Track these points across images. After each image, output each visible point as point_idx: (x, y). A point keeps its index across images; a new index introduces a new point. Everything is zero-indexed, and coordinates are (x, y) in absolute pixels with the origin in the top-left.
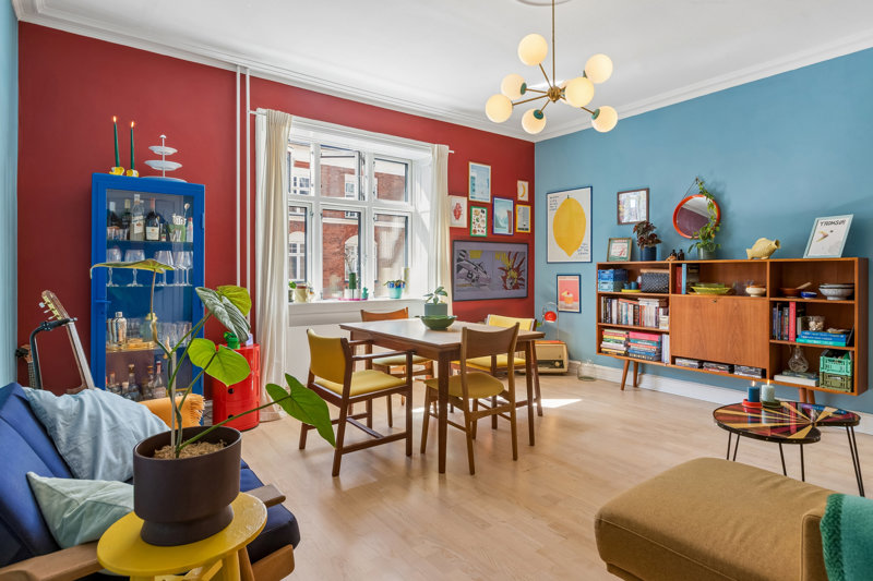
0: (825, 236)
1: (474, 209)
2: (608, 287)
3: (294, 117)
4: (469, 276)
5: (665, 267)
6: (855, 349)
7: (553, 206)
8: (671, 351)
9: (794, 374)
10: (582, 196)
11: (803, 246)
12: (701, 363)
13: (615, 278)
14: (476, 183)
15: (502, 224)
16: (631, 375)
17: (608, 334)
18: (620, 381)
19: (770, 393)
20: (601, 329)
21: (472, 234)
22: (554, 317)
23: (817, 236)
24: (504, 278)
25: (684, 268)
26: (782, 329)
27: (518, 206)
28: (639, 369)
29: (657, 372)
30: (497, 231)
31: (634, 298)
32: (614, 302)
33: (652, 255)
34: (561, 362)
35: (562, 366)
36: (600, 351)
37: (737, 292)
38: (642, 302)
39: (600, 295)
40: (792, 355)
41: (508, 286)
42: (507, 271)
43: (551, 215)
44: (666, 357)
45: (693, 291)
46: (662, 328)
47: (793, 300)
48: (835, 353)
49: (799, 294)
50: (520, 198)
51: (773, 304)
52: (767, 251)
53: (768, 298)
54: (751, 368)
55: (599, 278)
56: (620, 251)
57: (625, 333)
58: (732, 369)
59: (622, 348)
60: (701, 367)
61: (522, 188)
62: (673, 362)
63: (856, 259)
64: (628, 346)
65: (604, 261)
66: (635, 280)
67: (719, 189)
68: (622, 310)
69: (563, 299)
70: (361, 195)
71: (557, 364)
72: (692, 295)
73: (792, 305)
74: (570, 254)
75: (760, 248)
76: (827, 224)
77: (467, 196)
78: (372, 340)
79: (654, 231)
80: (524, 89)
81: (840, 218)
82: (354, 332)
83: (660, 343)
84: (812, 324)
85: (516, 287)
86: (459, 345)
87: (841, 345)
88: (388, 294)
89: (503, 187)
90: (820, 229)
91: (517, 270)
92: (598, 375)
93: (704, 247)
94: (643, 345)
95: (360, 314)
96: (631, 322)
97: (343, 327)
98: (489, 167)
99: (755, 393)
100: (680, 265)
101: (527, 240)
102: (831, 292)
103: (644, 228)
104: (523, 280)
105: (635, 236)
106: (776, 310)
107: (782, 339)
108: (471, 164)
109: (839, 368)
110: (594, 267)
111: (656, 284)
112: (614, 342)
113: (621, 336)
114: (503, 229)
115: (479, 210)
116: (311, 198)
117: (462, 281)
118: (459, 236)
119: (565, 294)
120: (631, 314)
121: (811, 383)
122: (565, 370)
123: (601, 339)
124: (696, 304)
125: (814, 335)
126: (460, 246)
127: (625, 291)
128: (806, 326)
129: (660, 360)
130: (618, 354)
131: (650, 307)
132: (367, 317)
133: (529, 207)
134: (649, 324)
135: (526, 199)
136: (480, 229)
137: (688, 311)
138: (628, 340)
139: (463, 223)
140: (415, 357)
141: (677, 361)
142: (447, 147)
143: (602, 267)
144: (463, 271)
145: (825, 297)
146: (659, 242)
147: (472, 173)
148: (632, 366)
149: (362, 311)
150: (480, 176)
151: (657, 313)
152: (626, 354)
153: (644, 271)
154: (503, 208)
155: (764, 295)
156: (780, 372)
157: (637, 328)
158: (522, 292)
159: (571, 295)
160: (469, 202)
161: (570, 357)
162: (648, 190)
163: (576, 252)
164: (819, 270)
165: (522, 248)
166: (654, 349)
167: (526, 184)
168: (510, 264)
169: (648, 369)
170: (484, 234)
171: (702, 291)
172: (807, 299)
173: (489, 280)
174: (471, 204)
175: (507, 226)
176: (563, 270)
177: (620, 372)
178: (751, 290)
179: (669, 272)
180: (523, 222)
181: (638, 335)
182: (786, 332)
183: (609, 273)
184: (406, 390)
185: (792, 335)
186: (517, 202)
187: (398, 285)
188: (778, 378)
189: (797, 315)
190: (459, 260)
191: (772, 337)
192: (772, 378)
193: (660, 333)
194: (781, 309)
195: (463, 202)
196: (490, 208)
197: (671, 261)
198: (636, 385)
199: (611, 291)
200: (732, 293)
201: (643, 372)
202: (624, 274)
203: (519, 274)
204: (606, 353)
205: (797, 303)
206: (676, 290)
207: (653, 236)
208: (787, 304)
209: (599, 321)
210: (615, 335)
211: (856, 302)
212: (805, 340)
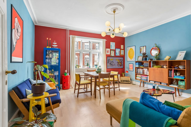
0: (180, 55)
1: (111, 51)
2: (137, 66)
3: (76, 36)
4: (110, 64)
5: (148, 62)
6: (186, 80)
7: (128, 49)
9: (174, 85)
10: (133, 48)
11: (176, 57)
12: (155, 82)
13: (139, 64)
14: (112, 46)
15: (117, 54)
16: (142, 84)
17: (137, 75)
18: (140, 85)
20: (136, 75)
21: (111, 56)
22: (128, 72)
23: (179, 55)
24: (118, 64)
25: (152, 62)
26: (171, 75)
27: (121, 50)
28: (144, 83)
29: (148, 84)
30: (116, 55)
31: (143, 68)
32: (139, 69)
33: (146, 59)
34: (129, 81)
35: (129, 82)
36: (136, 79)
37: (162, 67)
38: (144, 69)
39: (136, 68)
40: (173, 81)
41: (119, 66)
42: (118, 63)
43: (128, 52)
44: (148, 80)
45: (154, 67)
46: (148, 74)
47: (173, 69)
48: (182, 80)
49: (174, 68)
50: (121, 48)
51: (169, 70)
52: (168, 59)
54: (165, 83)
55: (136, 64)
56: (140, 59)
57: (141, 75)
58: (161, 83)
59: (140, 78)
61: (122, 47)
62: (150, 82)
63: (186, 60)
64: (141, 78)
66: (143, 65)
67: (159, 46)
68: (140, 71)
69: (130, 68)
70: (90, 49)
71: (128, 81)
72: (153, 68)
73: (173, 70)
74: (131, 59)
75: (167, 58)
76: (181, 53)
77: (110, 48)
78: (87, 75)
79: (146, 55)
80: (110, 30)
81: (183, 52)
82: (85, 74)
83: (147, 78)
84: (177, 74)
85: (121, 66)
87: (183, 79)
88: (95, 67)
89: (118, 46)
90: (180, 54)
91: (121, 62)
92: (136, 84)
93: (156, 58)
94: (144, 78)
96: (142, 73)
97: (83, 73)
98: (115, 43)
99: (154, 87)
100: (151, 62)
101: (123, 57)
102: (181, 67)
103: (144, 54)
104: (122, 65)
105: (143, 56)
106: (170, 71)
107: (171, 77)
108: (111, 42)
109: (182, 84)
111: (146, 65)
112: (139, 77)
113: (140, 76)
114: (118, 54)
115: (113, 51)
116: (81, 50)
117: (109, 65)
118: (108, 56)
119: (130, 67)
120: (142, 72)
121: (176, 87)
122: (130, 82)
123: (136, 77)
124: (154, 70)
125: (178, 77)
126: (108, 58)
127: (141, 67)
128: (176, 75)
129: (147, 81)
130: (139, 80)
131: (146, 70)
132: (88, 71)
133: (124, 50)
134: (145, 74)
135: (123, 48)
136: (113, 54)
137: (152, 71)
138: (141, 77)
139: (109, 54)
141: (150, 81)
142: (105, 39)
143: (136, 62)
144: (109, 63)
145: (180, 68)
146: (147, 57)
147: (111, 44)
148: (142, 82)
150: (113, 45)
151: (147, 71)
152: (141, 80)
153: (145, 63)
154: (118, 51)
155: (167, 68)
157: (143, 74)
158: (122, 67)
159: (131, 68)
160: (110, 49)
161: (131, 80)
162: (146, 46)
163: (132, 59)
164: (179, 62)
165: (122, 58)
166: (146, 79)
167: (123, 46)
168: (119, 61)
169: (146, 83)
170: (114, 56)
172: (176, 69)
173: (115, 65)
174: (111, 50)
175: (119, 54)
176: (130, 63)
177: (140, 83)
178: (164, 67)
180: (122, 53)
181: (143, 76)
182: (172, 76)
183: (137, 63)
184: (91, 84)
185: (173, 76)
186: (121, 49)
187: (96, 65)
188: (170, 85)
189: (174, 72)
190: (108, 61)
191: (169, 77)
192: (169, 85)
193: (147, 76)
194: (171, 71)
195: (109, 50)
196: (115, 51)
197: (149, 61)
198: (143, 86)
199: (138, 67)
201: (145, 84)
202: (141, 63)
203: (121, 63)
204: (137, 79)
206: (150, 67)
208: (172, 70)
209: (136, 73)
210: (139, 76)
211: (186, 70)
212: (176, 77)
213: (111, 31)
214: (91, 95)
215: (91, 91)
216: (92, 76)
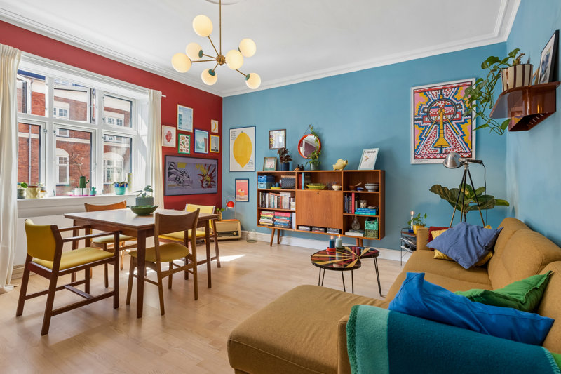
0: (367, 159)
1: (180, 136)
2: (263, 186)
3: (23, 52)
4: (177, 179)
5: (293, 174)
6: (379, 216)
7: (233, 136)
8: (297, 221)
9: (354, 231)
10: (250, 132)
11: (358, 163)
12: (311, 227)
13: (267, 181)
14: (182, 118)
15: (200, 146)
16: (276, 237)
17: (263, 214)
18: (270, 241)
19: (340, 242)
20: (259, 211)
21: (180, 152)
22: (233, 205)
23: (364, 158)
24: (202, 181)
25: (303, 175)
26: (349, 208)
27: (211, 136)
28: (281, 233)
29: (291, 235)
30: (197, 150)
31: (278, 192)
32: (267, 195)
33: (287, 167)
34: (237, 232)
35: (237, 235)
36: (259, 224)
37: (328, 188)
38: (282, 195)
39: (259, 191)
40: (353, 221)
41: (204, 185)
42: (203, 176)
43: (232, 142)
44: (294, 226)
45: (307, 188)
46: (293, 209)
47: (353, 192)
48: (371, 219)
49: (356, 189)
50: (212, 131)
51: (345, 194)
52: (342, 166)
53: (342, 191)
54: (335, 229)
55: (259, 180)
56: (271, 165)
57: (272, 213)
58: (326, 231)
59: (271, 222)
60: (311, 230)
61: (214, 125)
62: (298, 228)
63: (380, 170)
64: (274, 221)
65: (261, 171)
66: (278, 182)
67: (321, 132)
68: (271, 199)
69: (238, 194)
70: (92, 120)
71: (235, 233)
72: (307, 190)
73: (353, 195)
74: (243, 167)
75: (339, 165)
76: (368, 152)
77: (176, 127)
78: (90, 225)
79: (288, 154)
80: (201, 54)
81: (373, 150)
82: (76, 220)
83: (291, 218)
84: (362, 204)
85: (210, 186)
86: (153, 226)
87: (373, 215)
88: (115, 192)
89: (201, 123)
90: (365, 155)
91: (211, 175)
92: (258, 238)
93: (313, 163)
94: (282, 219)
95: (84, 207)
96: (276, 207)
97: (66, 217)
98: (192, 109)
99: (332, 243)
100: (301, 173)
101: (218, 157)
102: (369, 187)
103: (283, 152)
104: (215, 182)
105: (278, 156)
106: (346, 197)
107: (349, 213)
108: (179, 106)
109: (372, 226)
110: (256, 174)
111: (289, 184)
112: (267, 218)
113: (270, 215)
114: (201, 149)
115: (185, 136)
116: (46, 119)
117: (172, 183)
118: (168, 153)
119: (240, 191)
120: (276, 202)
121: (361, 235)
122: (239, 236)
123: (259, 217)
124: (309, 195)
125: (363, 211)
126: (170, 159)
127: (273, 189)
128: (359, 206)
129: (291, 227)
130: (269, 226)
131: (286, 197)
132: (89, 208)
133: (219, 137)
134: (286, 207)
135: (217, 131)
136: (185, 148)
137: (305, 199)
138: (274, 217)
139: (172, 144)
140: (121, 236)
141: (300, 227)
142: (161, 92)
143: (260, 174)
144: (172, 176)
145: (367, 190)
146: (291, 160)
147: (179, 112)
148: (276, 231)
149: (86, 204)
150: (185, 115)
151: (290, 201)
152: (273, 225)
153: (283, 177)
154: (201, 137)
155: (340, 189)
156: (347, 231)
157: (279, 210)
158: (214, 190)
159: (243, 191)
160: (177, 130)
161: (242, 229)
162: (285, 130)
163: (246, 165)
164: (365, 176)
165: (214, 162)
166: (288, 222)
167: (217, 122)
168: (206, 172)
169: (285, 233)
170: (188, 152)
171: (312, 187)
172: (359, 191)
173: (191, 182)
174: (179, 132)
175: (204, 148)
176: (239, 176)
177: (270, 235)
178: (335, 187)
179: (295, 177)
180: (214, 146)
181: (280, 214)
182: (350, 209)
183: (264, 178)
185: (353, 210)
186: (210, 133)
187: (122, 186)
188: (347, 234)
189: (355, 200)
190: (170, 169)
191: (344, 212)
192: (344, 234)
193: (291, 212)
194: (348, 197)
195: (173, 130)
196: (193, 136)
197: (297, 171)
198: (279, 243)
199: (265, 189)
200: (327, 188)
201: (283, 235)
202: (272, 178)
203: (212, 178)
204: (263, 225)
205: (356, 194)
206: (299, 187)
207: (288, 156)
208: (350, 194)
209: (259, 206)
210: (267, 214)
211: (379, 192)
212: (359, 213)
213: (204, 58)
214: (116, 306)
215: (115, 293)
216: (118, 230)
